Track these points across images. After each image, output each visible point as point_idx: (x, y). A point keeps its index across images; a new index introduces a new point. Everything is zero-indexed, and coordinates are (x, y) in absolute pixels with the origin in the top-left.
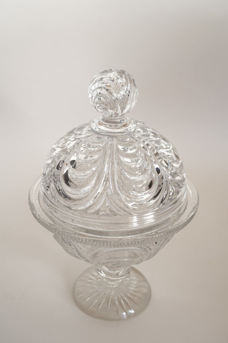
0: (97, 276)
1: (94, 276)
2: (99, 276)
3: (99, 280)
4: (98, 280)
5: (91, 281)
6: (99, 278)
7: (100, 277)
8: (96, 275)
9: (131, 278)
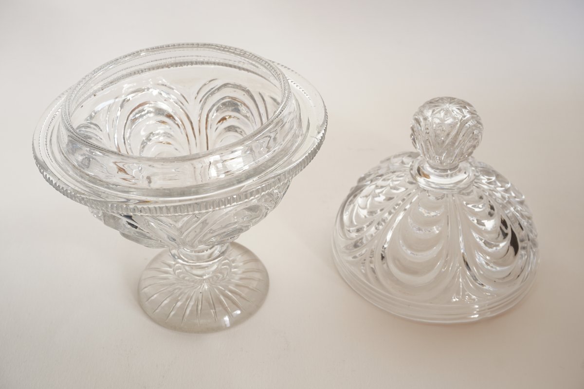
0: (175, 265)
1: (170, 266)
2: (177, 265)
3: (179, 271)
4: (177, 271)
5: (165, 275)
6: (179, 268)
7: (180, 265)
8: (173, 263)
9: (231, 259)
